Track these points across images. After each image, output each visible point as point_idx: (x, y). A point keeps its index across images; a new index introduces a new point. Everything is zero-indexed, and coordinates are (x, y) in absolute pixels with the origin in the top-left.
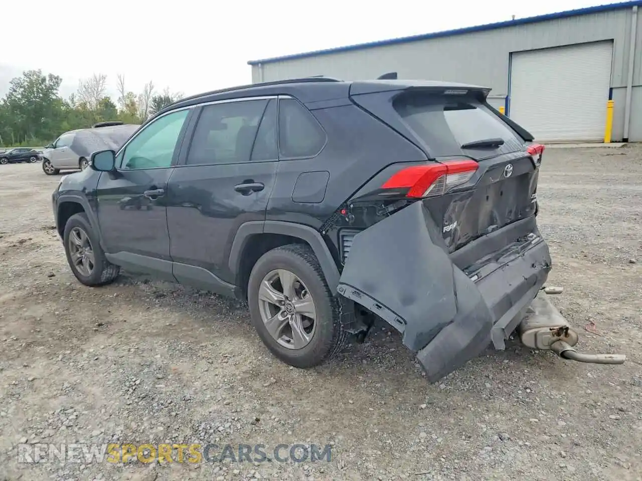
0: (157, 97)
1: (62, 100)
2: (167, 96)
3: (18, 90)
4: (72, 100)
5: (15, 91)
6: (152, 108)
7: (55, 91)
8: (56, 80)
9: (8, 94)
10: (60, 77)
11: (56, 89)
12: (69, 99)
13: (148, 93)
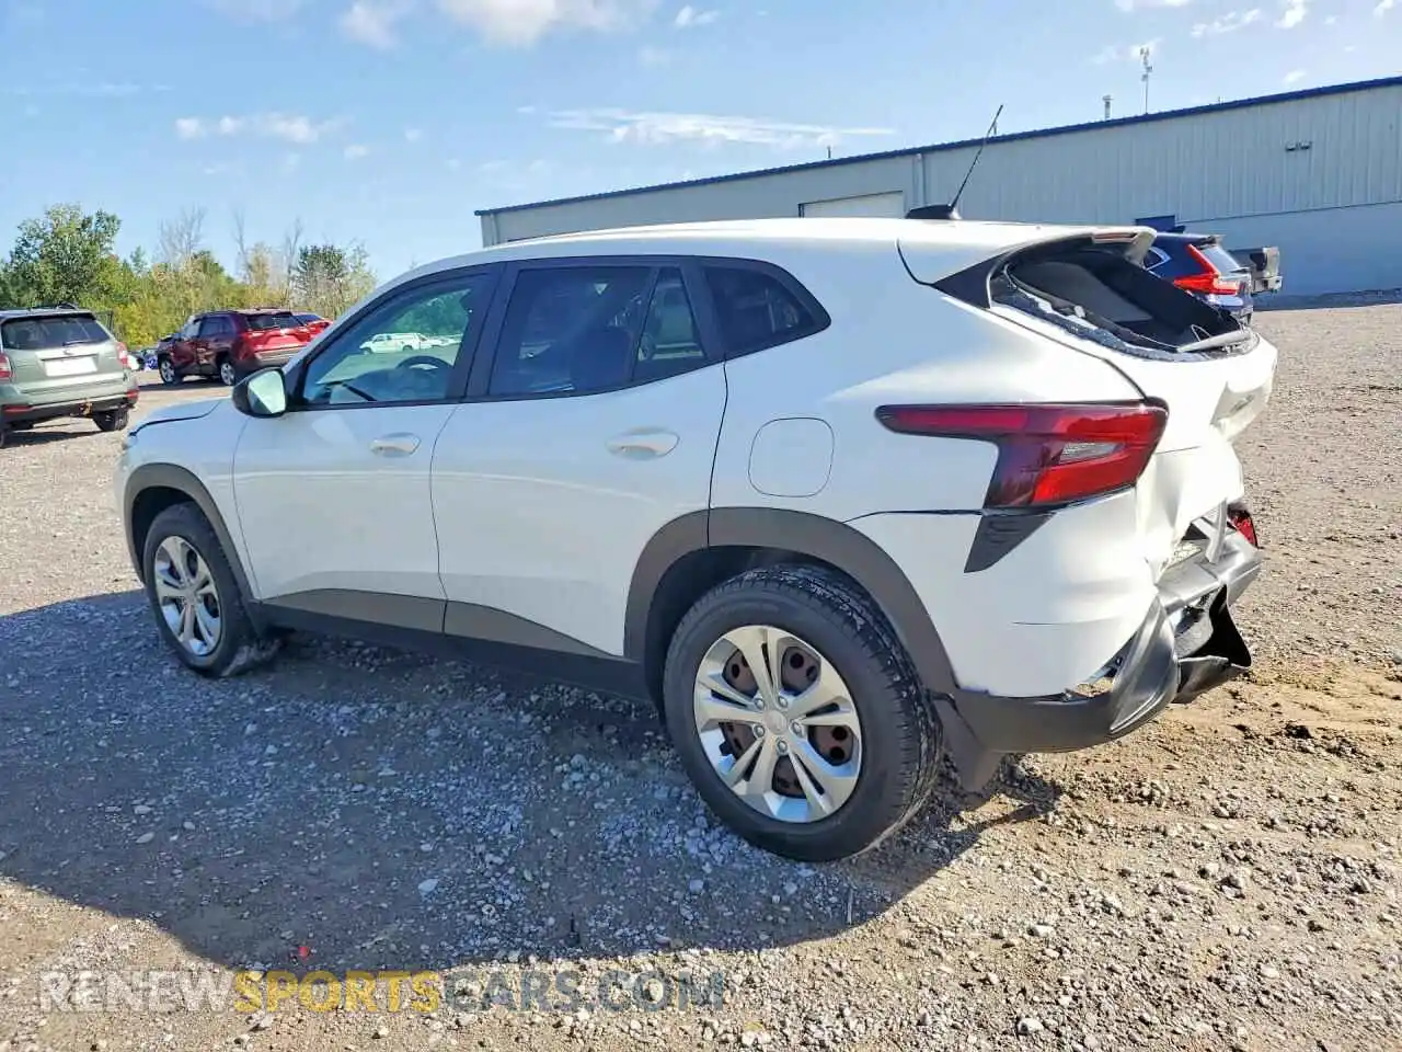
0: (310, 248)
1: (118, 259)
2: (330, 244)
3: (32, 243)
4: (136, 260)
5: (26, 244)
6: (298, 270)
7: (107, 245)
8: (109, 223)
9: (14, 250)
10: (119, 217)
11: (108, 241)
12: (131, 256)
13: (292, 242)
